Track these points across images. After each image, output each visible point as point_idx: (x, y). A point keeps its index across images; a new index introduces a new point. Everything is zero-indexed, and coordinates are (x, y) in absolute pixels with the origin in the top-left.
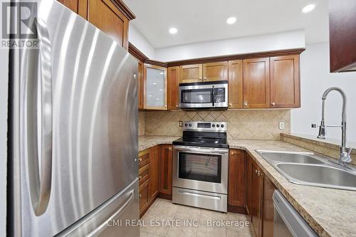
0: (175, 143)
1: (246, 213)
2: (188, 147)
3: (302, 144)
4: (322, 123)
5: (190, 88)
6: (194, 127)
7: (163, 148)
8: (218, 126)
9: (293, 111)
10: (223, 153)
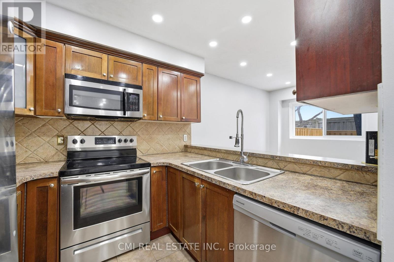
4: (238, 135)
8: (126, 141)
10: (144, 173)
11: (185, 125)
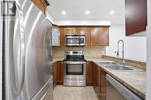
0: (64, 60)
1: (93, 85)
2: (70, 62)
3: (110, 58)
4: (118, 51)
5: (69, 37)
6: (71, 53)
7: (59, 62)
8: (81, 53)
9: (107, 47)
10: (84, 63)
11: (103, 47)
